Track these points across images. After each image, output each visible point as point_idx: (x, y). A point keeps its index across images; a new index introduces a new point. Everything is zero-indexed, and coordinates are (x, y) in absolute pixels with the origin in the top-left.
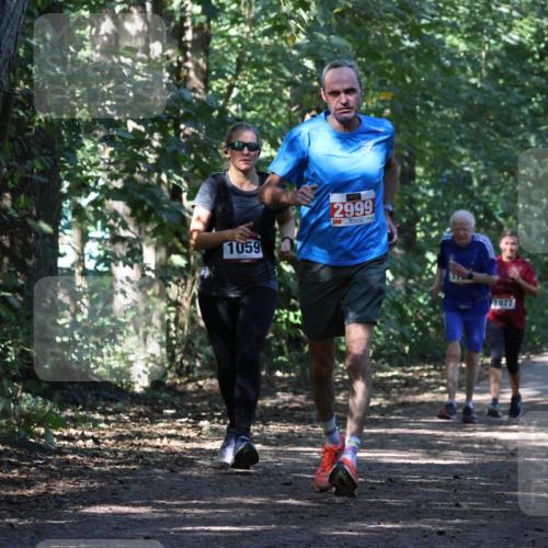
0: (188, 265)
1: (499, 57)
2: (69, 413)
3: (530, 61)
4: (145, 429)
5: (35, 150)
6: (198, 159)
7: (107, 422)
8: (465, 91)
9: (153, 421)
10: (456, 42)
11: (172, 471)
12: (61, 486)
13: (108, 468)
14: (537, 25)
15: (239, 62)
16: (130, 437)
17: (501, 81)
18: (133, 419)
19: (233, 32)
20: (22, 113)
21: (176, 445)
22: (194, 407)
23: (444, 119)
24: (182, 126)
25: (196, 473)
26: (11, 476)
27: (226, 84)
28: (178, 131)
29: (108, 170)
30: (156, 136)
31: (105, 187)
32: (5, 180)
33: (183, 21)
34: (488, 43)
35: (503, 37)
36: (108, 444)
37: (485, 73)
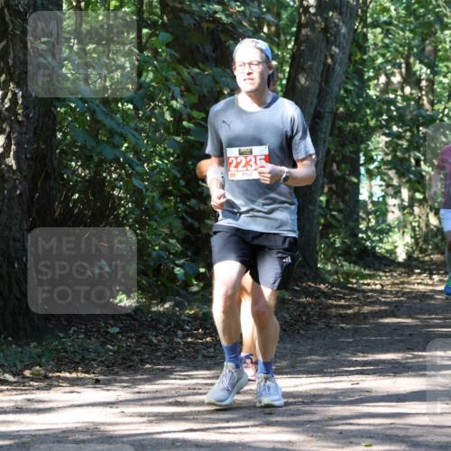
0: (424, 198)
2: (367, 272)
5: (347, 142)
7: (387, 277)
9: (409, 276)
11: (421, 301)
12: (366, 309)
13: (388, 300)
15: (449, 96)
16: (397, 284)
18: (399, 275)
19: (445, 81)
20: (341, 123)
21: (421, 288)
22: (429, 268)
24: (421, 128)
25: (433, 302)
26: (341, 303)
27: (442, 107)
28: (419, 131)
29: (384, 151)
30: (408, 134)
31: (382, 159)
32: (334, 156)
33: (420, 76)
36: (387, 287)
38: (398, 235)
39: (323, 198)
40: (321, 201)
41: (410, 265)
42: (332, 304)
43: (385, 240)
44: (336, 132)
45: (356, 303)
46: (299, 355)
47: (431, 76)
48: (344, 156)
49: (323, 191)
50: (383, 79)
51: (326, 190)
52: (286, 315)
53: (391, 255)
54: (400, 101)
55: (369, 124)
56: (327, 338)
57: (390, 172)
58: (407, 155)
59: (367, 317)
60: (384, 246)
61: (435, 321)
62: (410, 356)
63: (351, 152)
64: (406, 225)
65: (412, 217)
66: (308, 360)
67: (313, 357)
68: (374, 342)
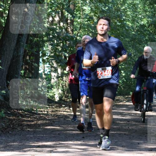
0: (68, 73)
1: (139, 27)
3: (146, 28)
4: (58, 109)
5: (34, 47)
6: (70, 49)
7: (50, 108)
8: (131, 35)
9: (60, 108)
10: (129, 23)
11: (64, 119)
12: (40, 122)
13: (50, 118)
14: (148, 20)
15: (80, 27)
16: (55, 111)
17: (139, 33)
18: (55, 107)
19: (79, 21)
20: (31, 38)
21: (65, 113)
22: (69, 105)
23: (126, 41)
24: (67, 42)
26: (28, 119)
27: (77, 32)
28: (66, 43)
29: (51, 51)
30: (61, 44)
31: (50, 55)
32: (28, 53)
33: (68, 18)
34: (136, 24)
35: (140, 23)
36: (50, 113)
37: (135, 31)
38: (56, 89)
39: (22, 72)
41: (61, 103)
42: (24, 120)
43: (50, 91)
45: (36, 120)
46: (8, 142)
47: (72, 18)
48: (32, 53)
49: (22, 68)
50: (51, 19)
51: (24, 68)
52: (3, 125)
53: (52, 98)
54: (58, 29)
55: (44, 39)
56: (21, 135)
57: (53, 61)
58: (61, 54)
59: (40, 126)
60: (49, 94)
61: (70, 128)
62: (58, 143)
63: (35, 52)
64: (59, 85)
65: (62, 82)
66: (12, 145)
67: (15, 143)
68: (42, 137)
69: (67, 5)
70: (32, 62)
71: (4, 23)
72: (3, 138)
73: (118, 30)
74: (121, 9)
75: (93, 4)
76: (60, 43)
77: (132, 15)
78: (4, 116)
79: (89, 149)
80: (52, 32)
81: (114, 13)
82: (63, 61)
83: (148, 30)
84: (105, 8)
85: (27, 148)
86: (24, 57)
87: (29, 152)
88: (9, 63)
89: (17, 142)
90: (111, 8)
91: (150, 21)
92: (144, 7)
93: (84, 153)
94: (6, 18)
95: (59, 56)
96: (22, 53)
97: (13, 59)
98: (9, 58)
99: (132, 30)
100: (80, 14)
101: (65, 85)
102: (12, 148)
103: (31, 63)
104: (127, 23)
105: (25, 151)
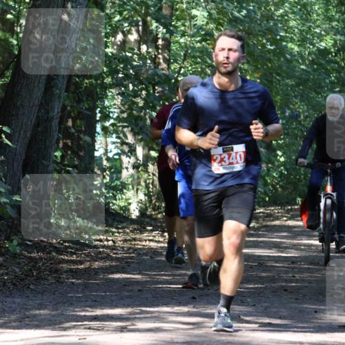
1: (315, 54)
3: (330, 56)
4: (138, 236)
5: (84, 99)
6: (164, 103)
7: (118, 233)
8: (298, 72)
9: (141, 233)
10: (293, 46)
11: (152, 258)
12: (97, 265)
13: (120, 256)
14: (334, 39)
15: (185, 55)
16: (130, 240)
17: (315, 66)
18: (131, 231)
19: (182, 40)
20: (77, 80)
21: (153, 245)
22: (162, 226)
23: (287, 85)
24: (156, 88)
26: (72, 258)
27: (179, 66)
28: (154, 90)
29: (120, 108)
30: (144, 92)
31: (118, 117)
32: (70, 112)
33: (157, 35)
34: (309, 48)
35: (317, 45)
36: (119, 244)
37: (307, 62)
38: (132, 192)
39: (58, 154)
40: (56, 157)
41: (143, 222)
42: (63, 260)
43: (119, 196)
44: (72, 88)
46: (26, 309)
47: (168, 36)
48: (79, 113)
49: (58, 146)
51: (61, 145)
52: (17, 270)
53: (124, 212)
54: (136, 59)
55: (105, 81)
56: (57, 293)
57: (125, 130)
58: (142, 114)
59: (97, 272)
60: (117, 202)
61: (164, 277)
62: (138, 311)
63: (86, 109)
64: (140, 182)
65: (146, 175)
66: (36, 314)
67: (42, 312)
68: (103, 297)
69: (156, 5)
70: (80, 132)
71: (16, 47)
72: (16, 300)
73: (270, 61)
74: (274, 14)
75: (213, 4)
76: (141, 90)
77: (300, 27)
78: (18, 251)
79: (206, 324)
80: (122, 66)
81: (260, 25)
82: (147, 130)
83: (336, 60)
84: (239, 12)
85: (69, 322)
86: (62, 120)
87: (74, 331)
88: (28, 135)
89: (48, 309)
90: (253, 13)
91: (340, 40)
92: (327, 10)
93: (196, 332)
94: (21, 35)
95: (138, 118)
96: (58, 112)
97: (37, 125)
98: (29, 123)
99: (300, 61)
100: (185, 26)
101: (153, 184)
102: (36, 321)
103: (76, 134)
104: (290, 45)
105: (65, 329)
